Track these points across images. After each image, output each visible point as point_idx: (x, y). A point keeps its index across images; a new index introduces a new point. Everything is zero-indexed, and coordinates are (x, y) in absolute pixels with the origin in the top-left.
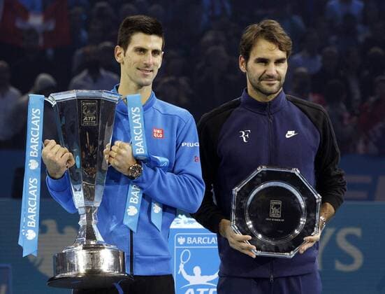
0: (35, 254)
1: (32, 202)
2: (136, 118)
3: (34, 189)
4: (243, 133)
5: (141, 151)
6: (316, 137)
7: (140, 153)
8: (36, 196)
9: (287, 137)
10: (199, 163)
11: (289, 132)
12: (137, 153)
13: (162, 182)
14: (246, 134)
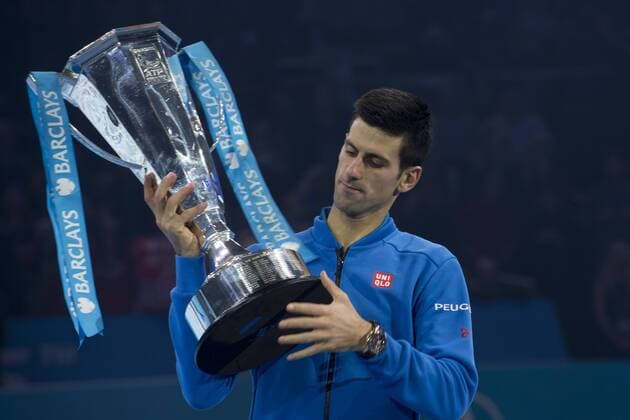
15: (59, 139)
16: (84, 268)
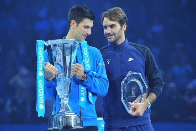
0: (43, 116)
1: (41, 91)
2: (86, 52)
3: (41, 85)
4: (108, 60)
5: (89, 68)
6: (143, 60)
7: (88, 69)
8: (42, 88)
9: (129, 61)
10: (106, 73)
11: (130, 59)
12: (87, 69)
13: (95, 83)
14: (109, 61)
15: (41, 61)
16: (43, 96)
